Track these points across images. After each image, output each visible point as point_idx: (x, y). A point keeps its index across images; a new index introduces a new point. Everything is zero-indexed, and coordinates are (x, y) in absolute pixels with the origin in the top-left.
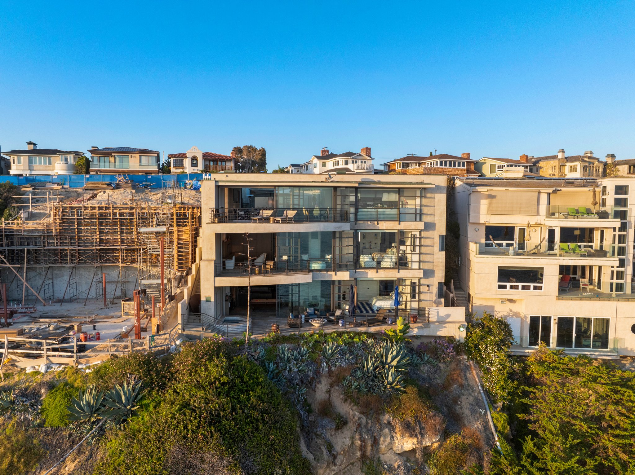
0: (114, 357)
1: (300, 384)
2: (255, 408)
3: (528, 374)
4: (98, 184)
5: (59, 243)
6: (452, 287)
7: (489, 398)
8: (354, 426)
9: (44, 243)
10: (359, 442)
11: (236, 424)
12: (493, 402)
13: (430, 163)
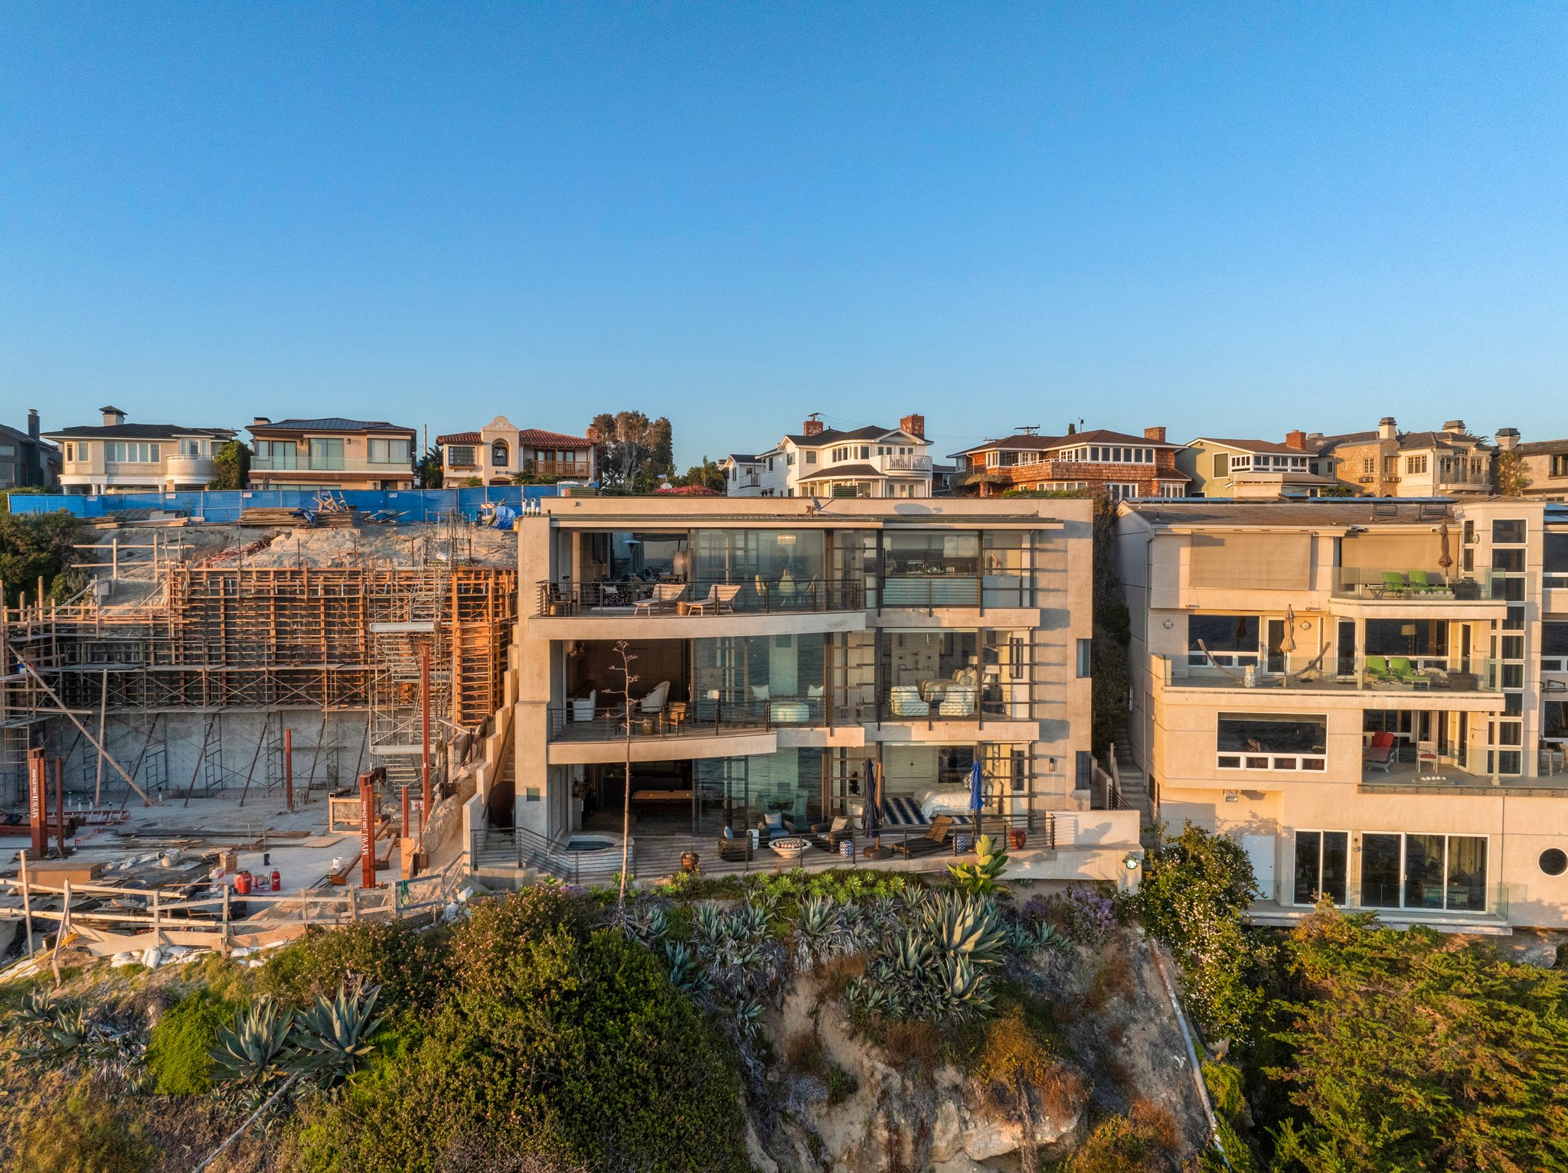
0: (315, 931)
1: (747, 994)
2: (640, 1052)
3: (1292, 970)
4: (274, 513)
5: (181, 658)
6: (1113, 760)
7: (1197, 1028)
8: (873, 1096)
9: (147, 657)
10: (885, 1134)
11: (597, 1089)
12: (1205, 1038)
13: (1068, 453)
